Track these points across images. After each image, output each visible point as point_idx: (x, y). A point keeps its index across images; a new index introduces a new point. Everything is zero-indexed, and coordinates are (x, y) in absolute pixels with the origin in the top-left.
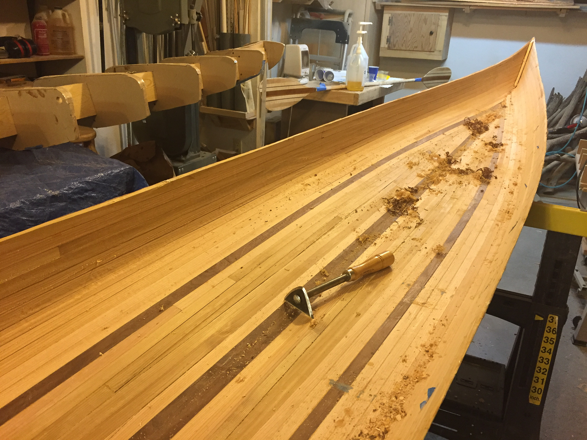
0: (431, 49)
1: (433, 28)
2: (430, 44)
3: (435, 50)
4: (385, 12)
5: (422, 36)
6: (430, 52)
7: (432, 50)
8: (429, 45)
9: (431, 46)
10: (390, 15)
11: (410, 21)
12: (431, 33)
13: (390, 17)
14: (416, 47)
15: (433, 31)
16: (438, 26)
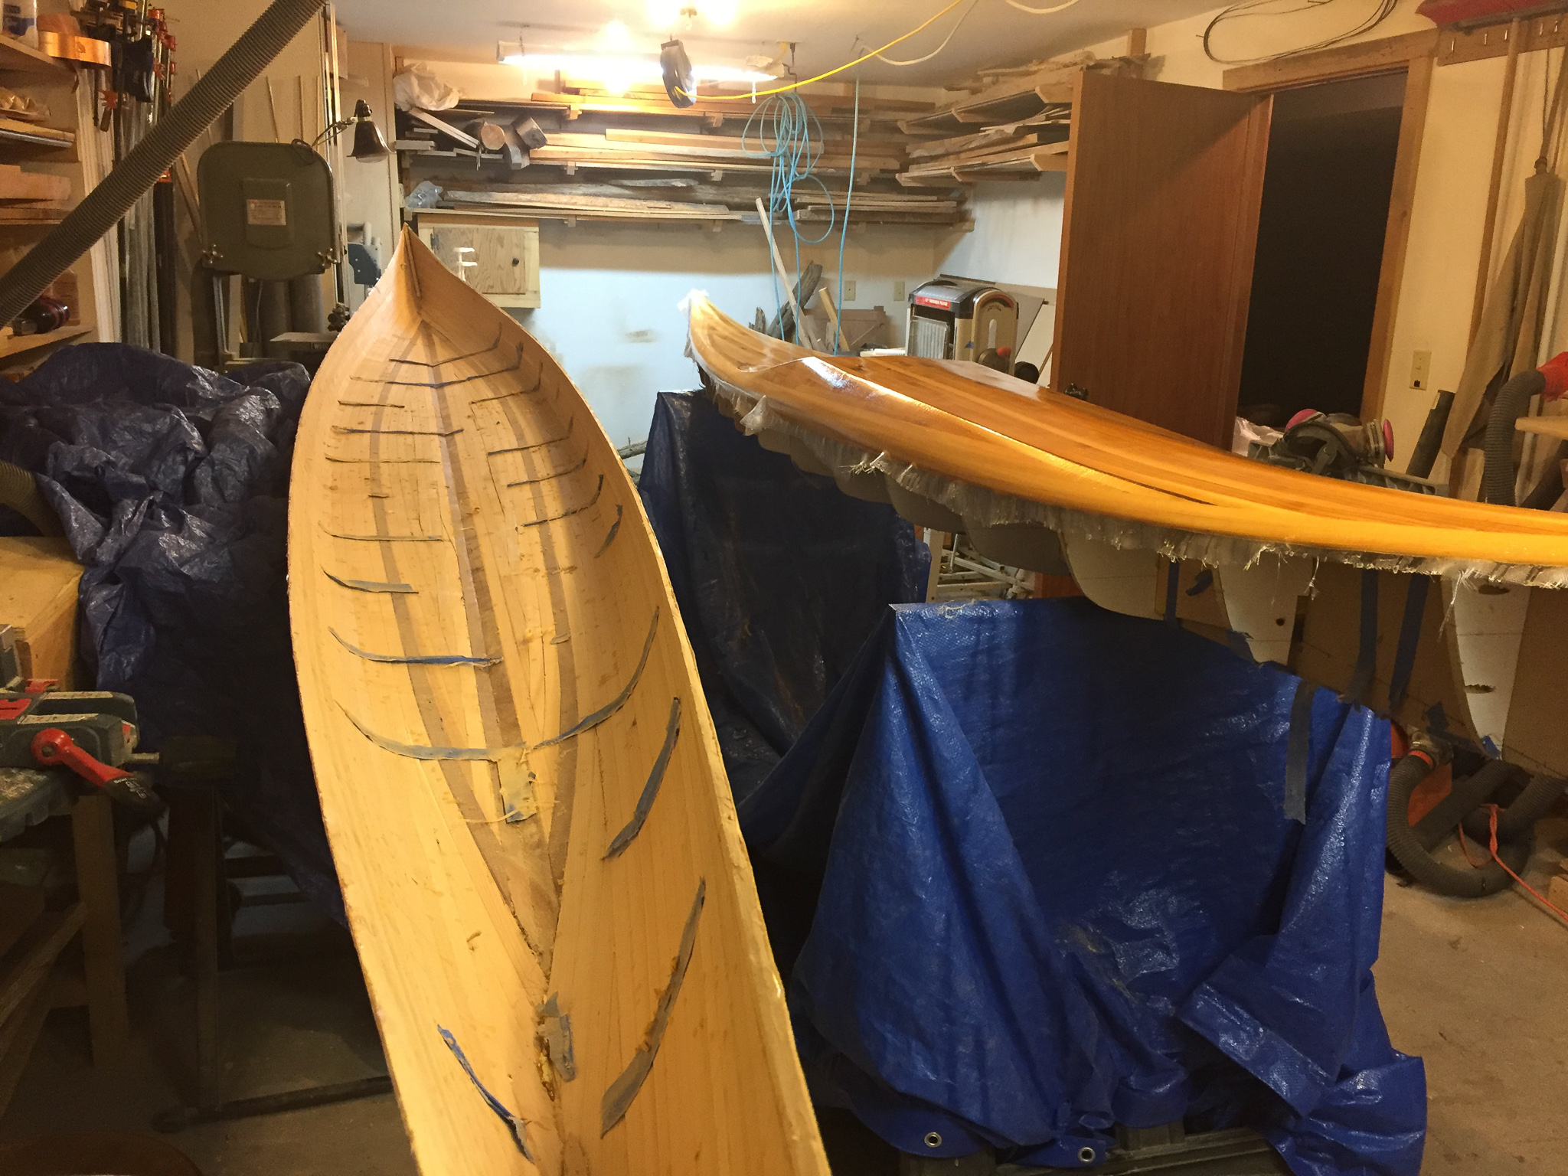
0: (519, 289)
1: (516, 254)
2: (516, 280)
3: (527, 290)
4: (420, 225)
5: (500, 266)
6: (518, 294)
7: (521, 291)
8: (515, 283)
9: (518, 282)
10: (431, 231)
11: (472, 241)
12: (515, 262)
13: (431, 235)
14: (492, 287)
15: (518, 258)
16: (524, 248)
